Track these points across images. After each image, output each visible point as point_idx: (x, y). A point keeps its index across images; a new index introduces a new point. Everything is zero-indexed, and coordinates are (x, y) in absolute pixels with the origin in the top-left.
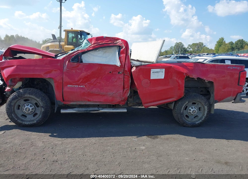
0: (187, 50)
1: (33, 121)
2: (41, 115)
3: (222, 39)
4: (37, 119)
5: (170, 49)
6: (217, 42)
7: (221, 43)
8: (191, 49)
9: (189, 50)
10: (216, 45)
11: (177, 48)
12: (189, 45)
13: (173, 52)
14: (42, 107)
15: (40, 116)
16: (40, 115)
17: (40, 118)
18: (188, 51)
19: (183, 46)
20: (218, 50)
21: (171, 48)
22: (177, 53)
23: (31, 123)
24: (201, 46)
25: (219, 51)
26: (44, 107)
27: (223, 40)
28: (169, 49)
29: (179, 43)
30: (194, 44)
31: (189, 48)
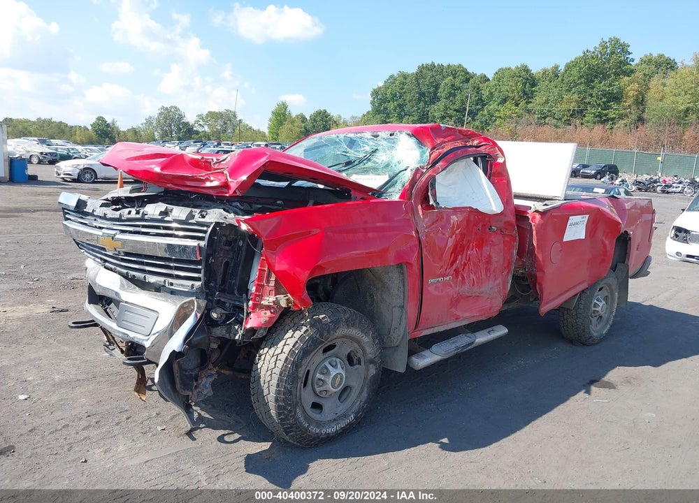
0: (195, 129)
1: (345, 416)
2: (366, 390)
3: (284, 106)
4: (356, 407)
5: (146, 123)
6: (273, 113)
7: (281, 116)
8: (206, 128)
9: (200, 129)
10: (271, 120)
11: (165, 122)
12: (198, 116)
13: (156, 133)
14: (372, 362)
15: (365, 395)
16: (362, 391)
17: (364, 400)
18: (197, 132)
19: (181, 117)
20: (278, 135)
21: (149, 121)
22: (167, 136)
23: (342, 424)
24: (231, 121)
25: (280, 137)
26: (376, 360)
27: (286, 110)
28: (142, 124)
29: (172, 107)
30: (212, 115)
31: (200, 125)
